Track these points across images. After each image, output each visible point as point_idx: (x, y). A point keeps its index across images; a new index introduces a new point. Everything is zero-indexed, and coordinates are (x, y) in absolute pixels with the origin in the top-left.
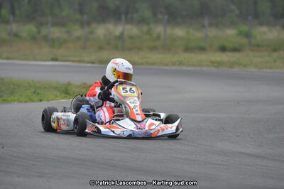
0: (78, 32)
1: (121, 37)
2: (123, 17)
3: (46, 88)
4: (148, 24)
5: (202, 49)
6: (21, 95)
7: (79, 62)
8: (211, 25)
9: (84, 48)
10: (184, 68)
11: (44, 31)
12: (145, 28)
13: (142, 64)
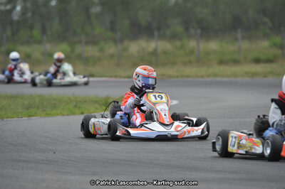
0: (111, 49)
1: (155, 53)
2: (156, 33)
3: (85, 102)
4: (180, 39)
5: (236, 62)
6: (63, 109)
7: (116, 77)
8: (243, 38)
9: (118, 65)
10: (219, 79)
11: (79, 49)
12: (178, 43)
13: (177, 77)
